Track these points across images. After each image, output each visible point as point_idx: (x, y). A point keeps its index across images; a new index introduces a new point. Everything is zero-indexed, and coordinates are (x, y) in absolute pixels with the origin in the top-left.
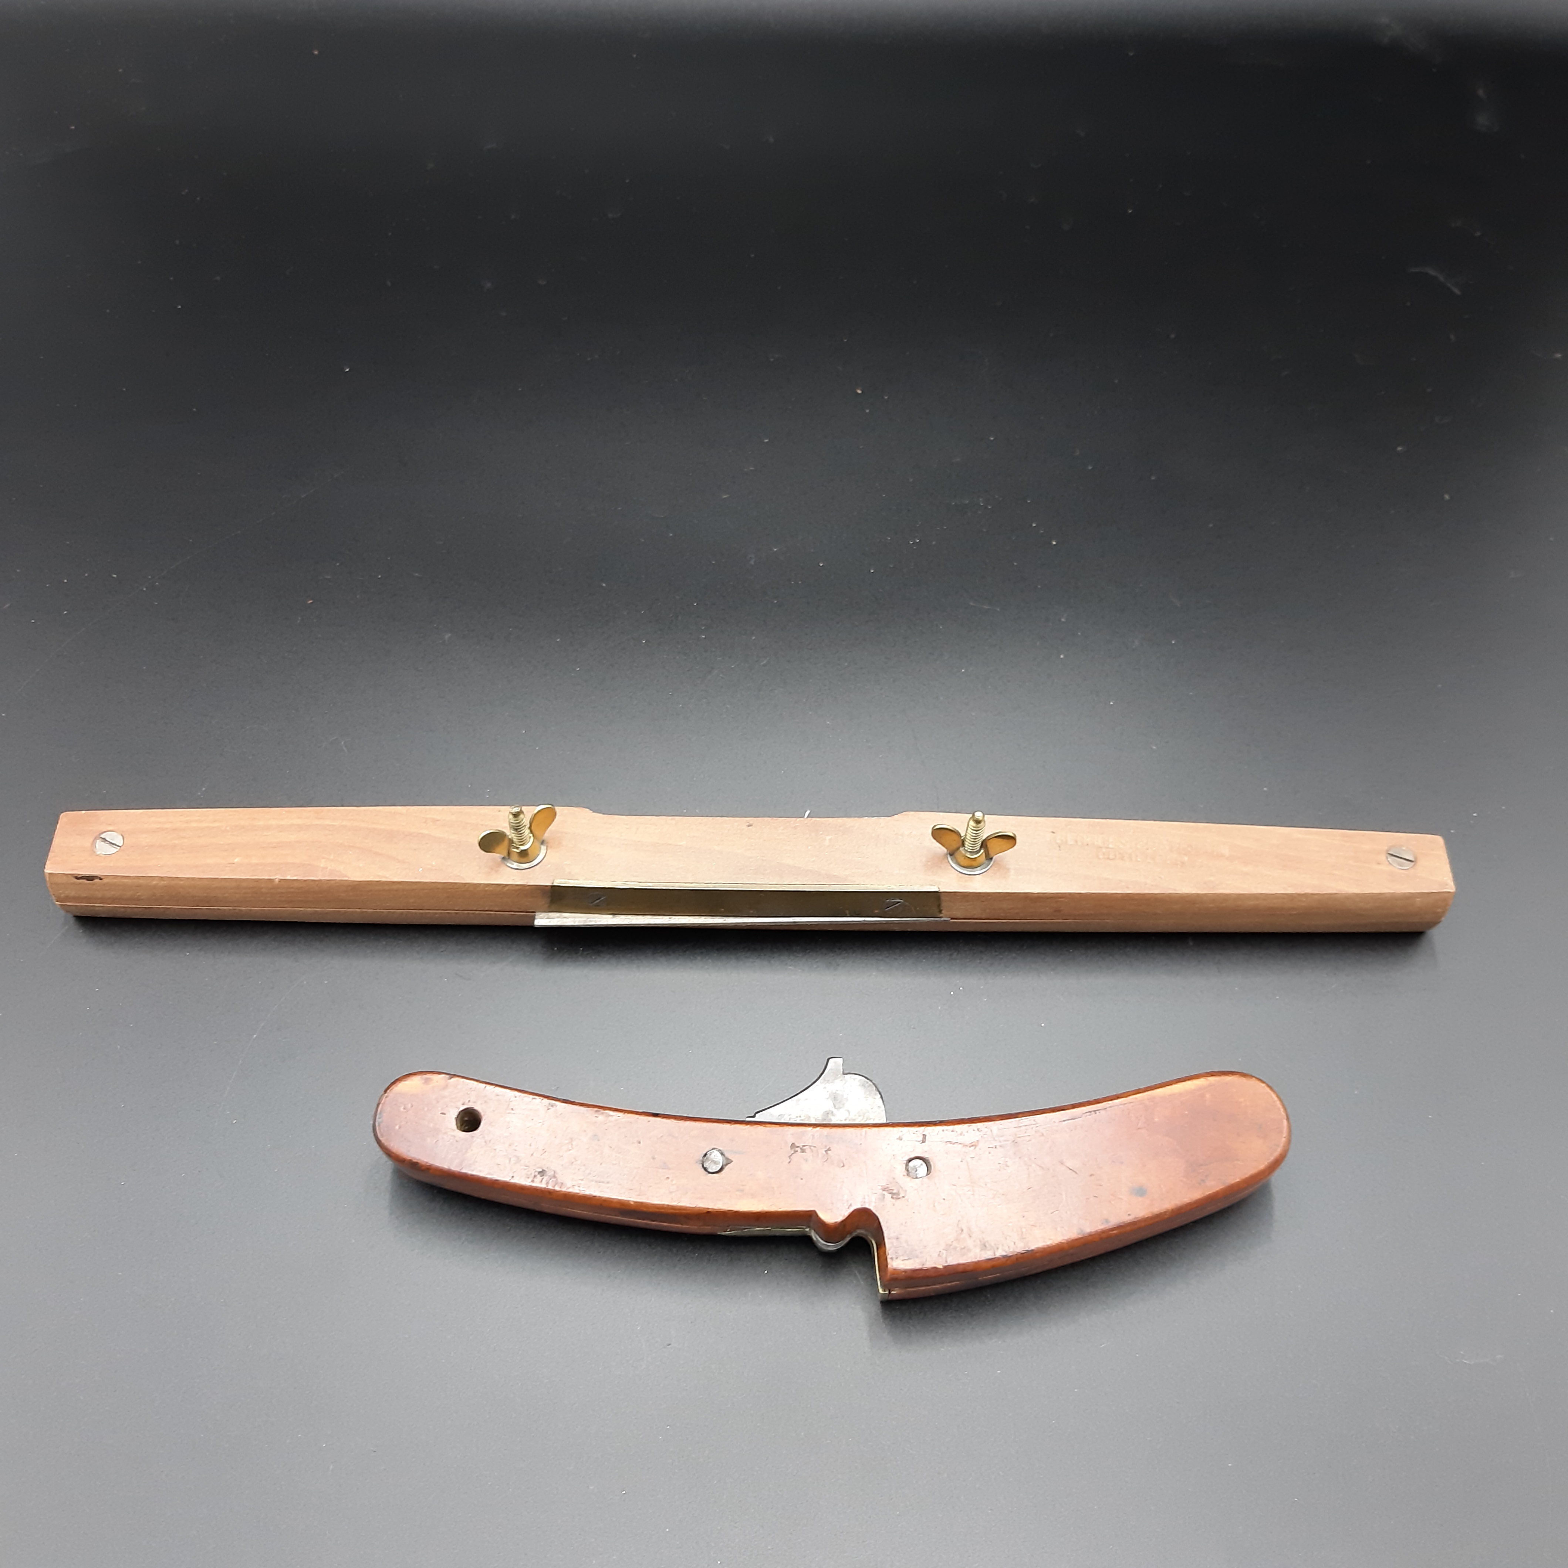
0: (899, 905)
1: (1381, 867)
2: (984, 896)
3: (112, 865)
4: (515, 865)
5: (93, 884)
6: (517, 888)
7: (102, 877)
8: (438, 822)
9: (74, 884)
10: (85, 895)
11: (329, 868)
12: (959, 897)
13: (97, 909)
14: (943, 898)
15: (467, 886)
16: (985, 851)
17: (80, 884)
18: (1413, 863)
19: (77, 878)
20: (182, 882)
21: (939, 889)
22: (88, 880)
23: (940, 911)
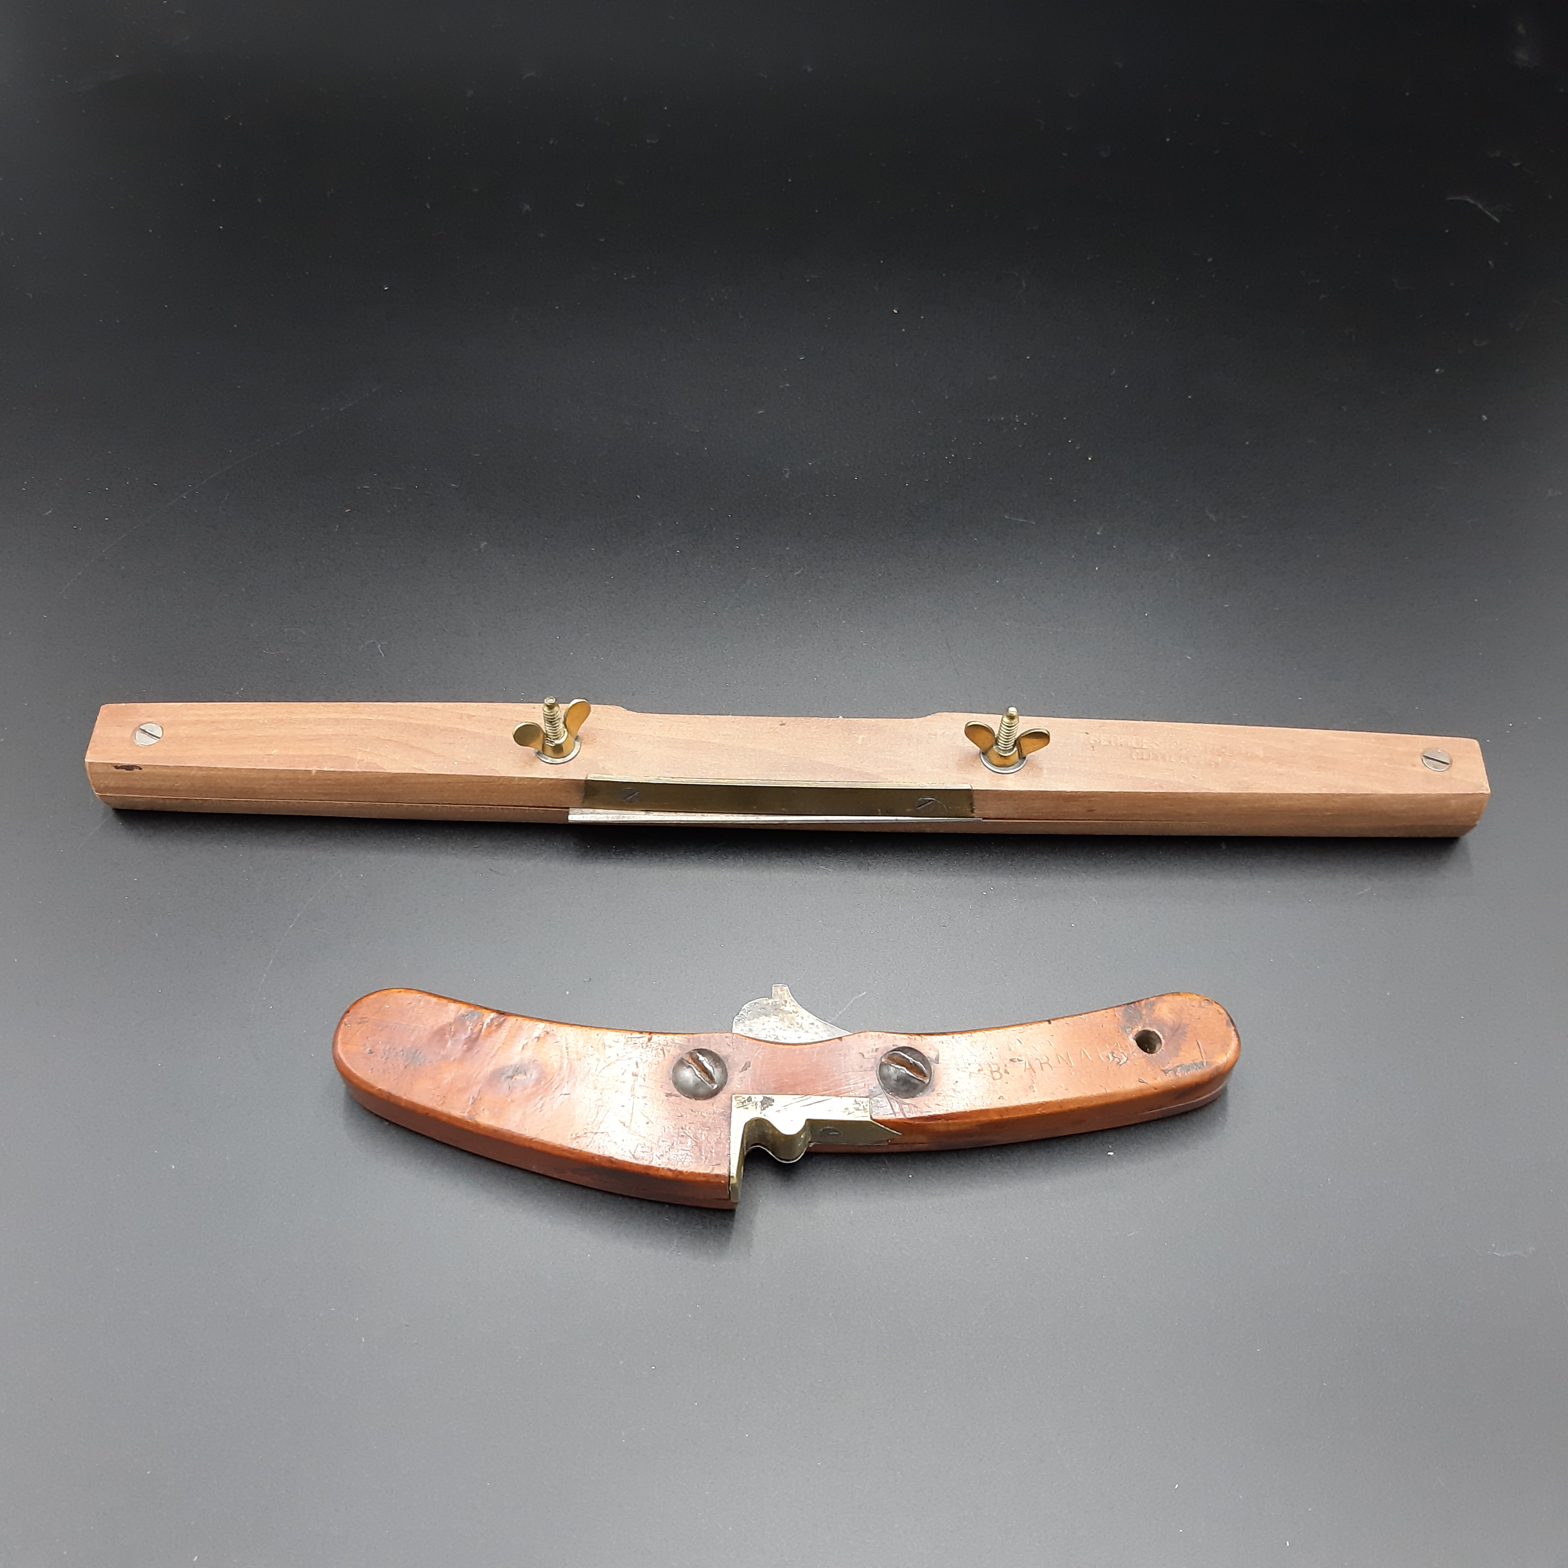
0: (932, 803)
1: (1415, 769)
2: (1016, 795)
3: (151, 755)
4: (549, 760)
5: (133, 774)
6: (552, 782)
7: (141, 767)
8: (474, 718)
9: (113, 773)
10: (125, 785)
11: (366, 760)
12: (991, 796)
13: (136, 800)
14: (975, 796)
15: (501, 780)
16: (1018, 749)
17: (119, 773)
18: (1448, 766)
19: (117, 767)
20: (220, 773)
21: (971, 786)
22: (127, 770)
23: (972, 811)
